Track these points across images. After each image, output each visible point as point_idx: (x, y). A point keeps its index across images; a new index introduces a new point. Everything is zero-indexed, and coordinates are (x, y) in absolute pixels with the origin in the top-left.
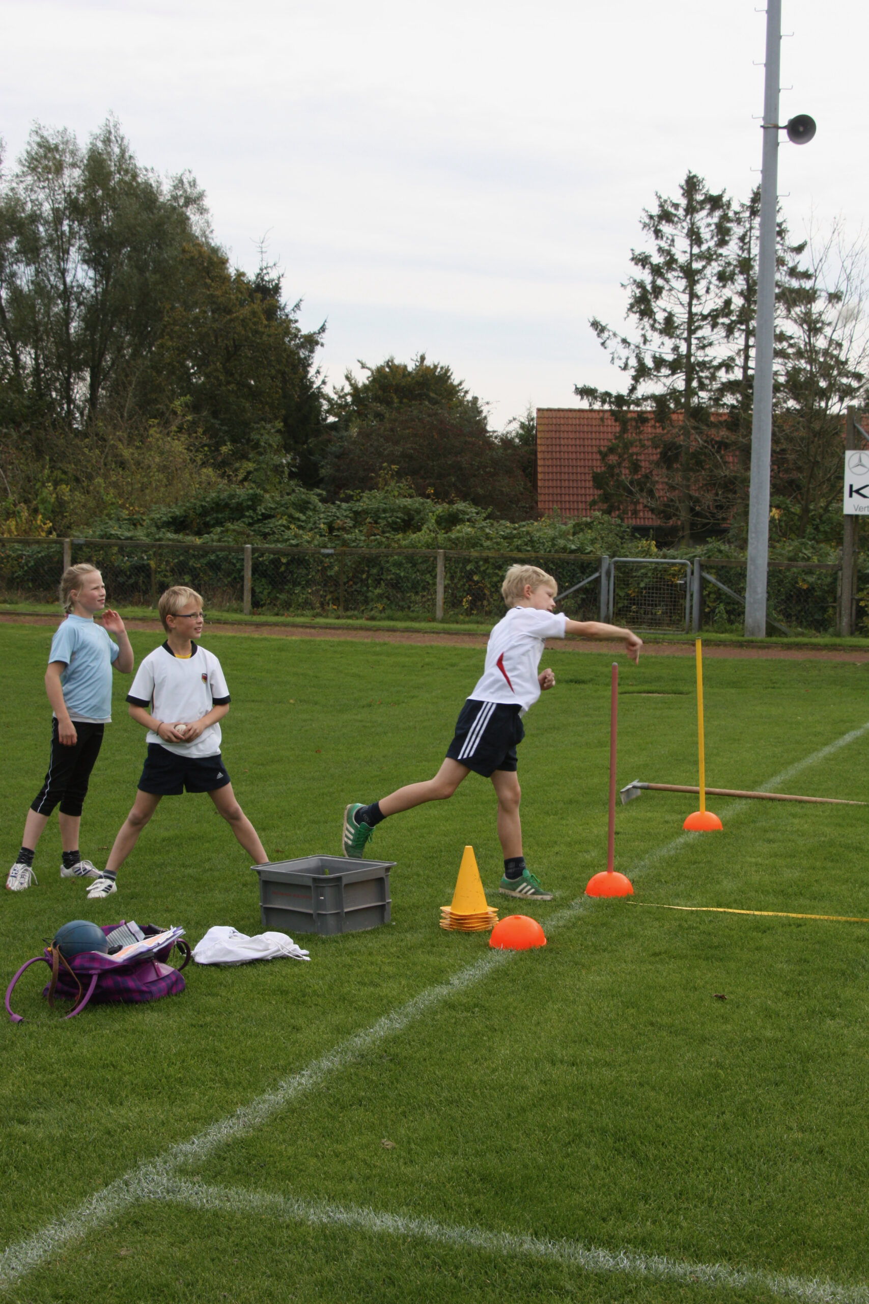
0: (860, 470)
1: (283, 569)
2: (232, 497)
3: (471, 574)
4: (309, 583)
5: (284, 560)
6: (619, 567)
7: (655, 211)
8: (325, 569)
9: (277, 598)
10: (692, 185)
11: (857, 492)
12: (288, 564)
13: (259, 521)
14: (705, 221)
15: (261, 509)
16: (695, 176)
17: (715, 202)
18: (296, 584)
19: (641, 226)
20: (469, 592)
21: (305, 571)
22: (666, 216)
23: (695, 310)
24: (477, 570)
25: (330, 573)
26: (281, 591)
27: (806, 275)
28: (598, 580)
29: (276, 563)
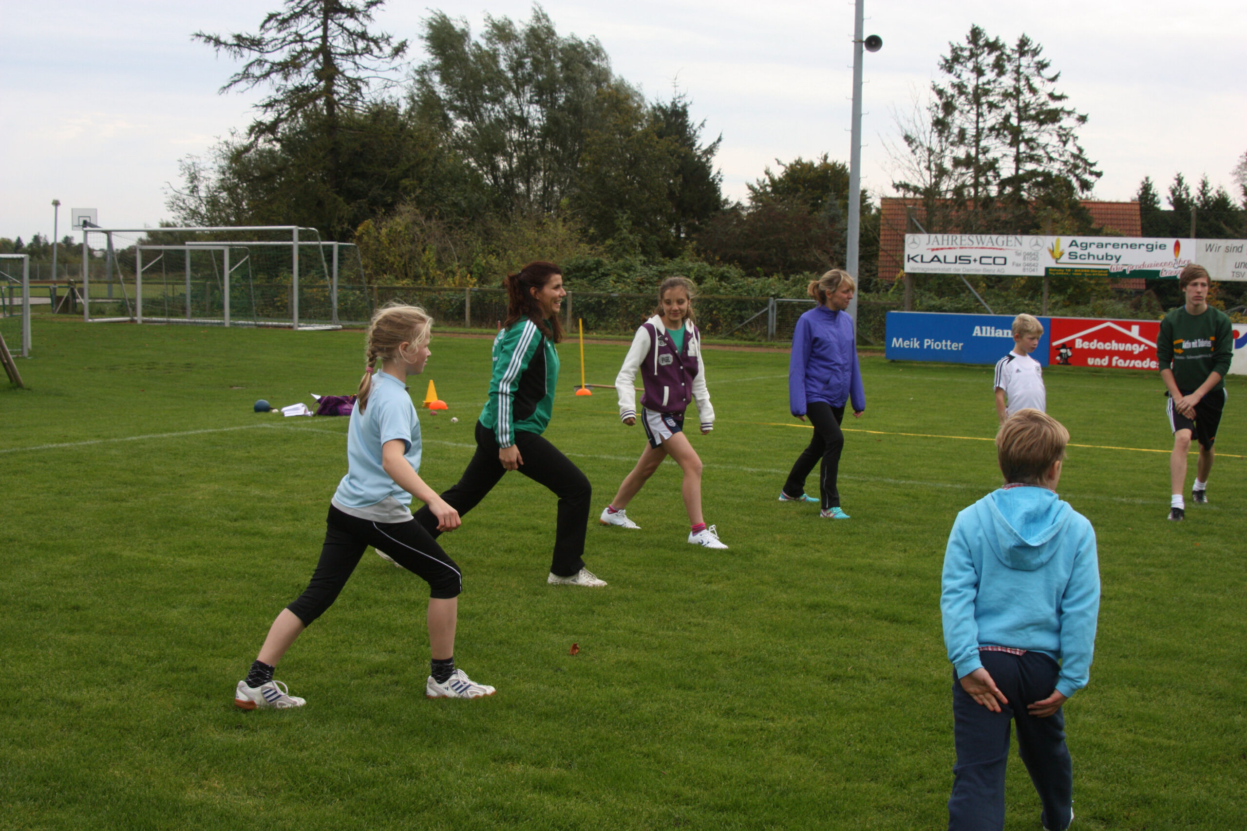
0: (914, 245)
1: (603, 307)
2: (586, 262)
3: (712, 310)
4: (618, 315)
5: (604, 302)
6: (780, 305)
7: (949, 56)
8: (627, 308)
9: (600, 325)
10: (976, 34)
11: (912, 259)
12: (606, 304)
13: (599, 277)
14: (987, 59)
15: (601, 270)
16: (977, 28)
17: (993, 46)
18: (611, 316)
19: (939, 67)
20: (710, 321)
21: (615, 309)
22: (956, 59)
23: (981, 125)
24: (715, 308)
25: (630, 310)
26: (603, 320)
27: (1060, 98)
28: (767, 312)
29: (599, 303)
